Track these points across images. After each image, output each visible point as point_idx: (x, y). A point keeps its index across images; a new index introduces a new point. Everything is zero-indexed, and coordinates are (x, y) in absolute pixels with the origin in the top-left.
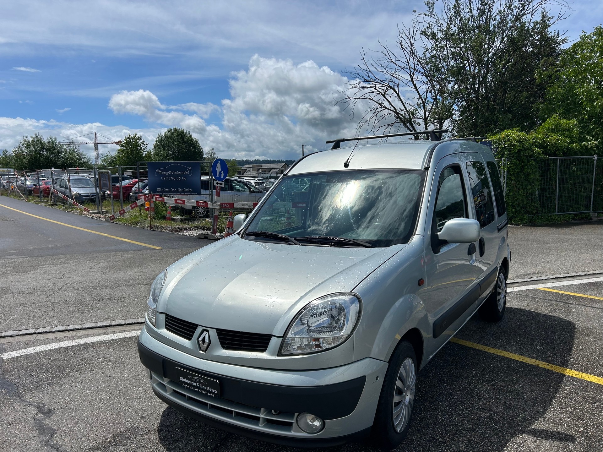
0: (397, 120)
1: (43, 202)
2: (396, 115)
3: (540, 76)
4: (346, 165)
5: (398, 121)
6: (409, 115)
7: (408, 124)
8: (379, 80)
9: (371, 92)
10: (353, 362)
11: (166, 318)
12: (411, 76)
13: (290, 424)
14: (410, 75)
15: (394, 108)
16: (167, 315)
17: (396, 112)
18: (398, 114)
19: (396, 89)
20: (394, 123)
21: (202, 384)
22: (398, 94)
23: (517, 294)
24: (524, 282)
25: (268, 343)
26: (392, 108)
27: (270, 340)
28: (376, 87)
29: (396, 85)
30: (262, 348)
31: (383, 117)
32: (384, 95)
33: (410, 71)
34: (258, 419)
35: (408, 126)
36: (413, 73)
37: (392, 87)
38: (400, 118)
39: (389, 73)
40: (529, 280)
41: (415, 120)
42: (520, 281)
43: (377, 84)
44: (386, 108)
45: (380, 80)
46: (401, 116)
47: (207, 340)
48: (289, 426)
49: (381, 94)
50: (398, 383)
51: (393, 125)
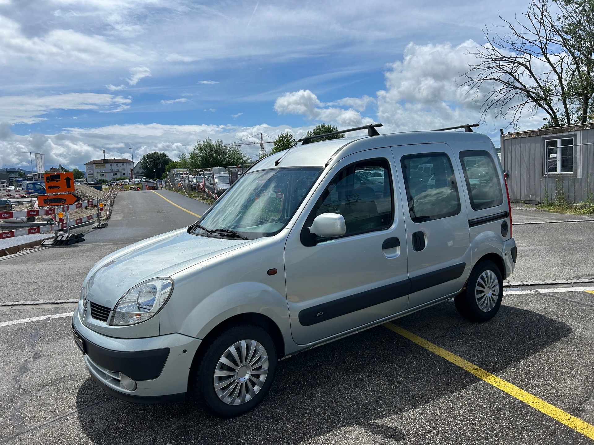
0: (528, 99)
2: (526, 94)
4: (277, 163)
6: (544, 92)
7: (542, 103)
8: (506, 57)
9: (497, 72)
10: (159, 336)
12: (542, 49)
15: (524, 86)
17: (525, 90)
18: (528, 92)
19: (528, 64)
20: (526, 103)
22: (530, 70)
24: (579, 283)
25: (108, 315)
26: (522, 87)
27: (109, 312)
28: (499, 66)
29: (527, 60)
30: (106, 319)
31: (511, 97)
32: (511, 74)
33: (541, 42)
34: (105, 375)
35: (542, 105)
36: (545, 45)
37: (524, 63)
38: (532, 98)
39: (517, 48)
40: (587, 281)
41: (551, 97)
42: (573, 282)
43: (501, 62)
44: (515, 87)
45: (508, 58)
46: (533, 95)
47: (86, 310)
48: (118, 382)
49: (508, 73)
50: (223, 360)
51: (524, 105)
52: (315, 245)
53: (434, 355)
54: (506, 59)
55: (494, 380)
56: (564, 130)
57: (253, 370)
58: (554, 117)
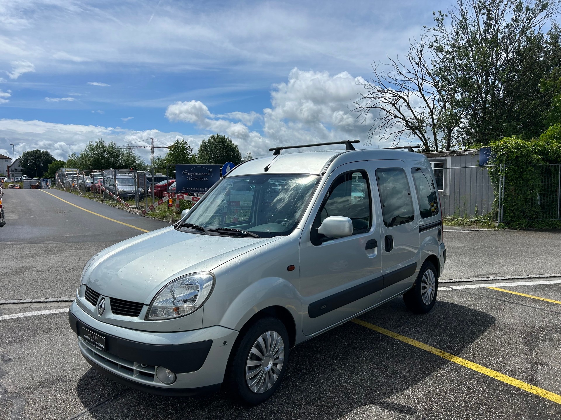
0: (406, 127)
1: (96, 198)
2: (405, 122)
3: (544, 85)
4: (266, 169)
5: (408, 128)
6: (418, 122)
7: (417, 131)
8: (389, 90)
9: (382, 102)
10: (202, 328)
11: (86, 289)
12: (419, 87)
13: (152, 376)
14: (418, 85)
15: (403, 116)
16: (87, 286)
17: (405, 120)
18: (407, 121)
19: (406, 98)
20: (404, 130)
21: (96, 340)
22: (408, 103)
23: (463, 291)
24: (479, 281)
25: (140, 310)
26: (402, 117)
27: (142, 307)
28: (385, 97)
29: (406, 95)
30: (136, 314)
31: (393, 124)
32: (393, 105)
33: (418, 81)
34: (132, 370)
35: (417, 133)
36: (421, 84)
37: (403, 97)
38: (410, 126)
39: (399, 84)
40: (485, 279)
41: (424, 127)
42: (475, 280)
43: (387, 94)
44: (396, 116)
45: (391, 91)
46: (410, 124)
47: (103, 306)
48: (151, 377)
49: (391, 103)
50: (254, 350)
51: (402, 132)
52: (321, 244)
53: (401, 342)
54: (389, 91)
55: (458, 360)
56: (437, 155)
57: (275, 359)
58: (426, 144)
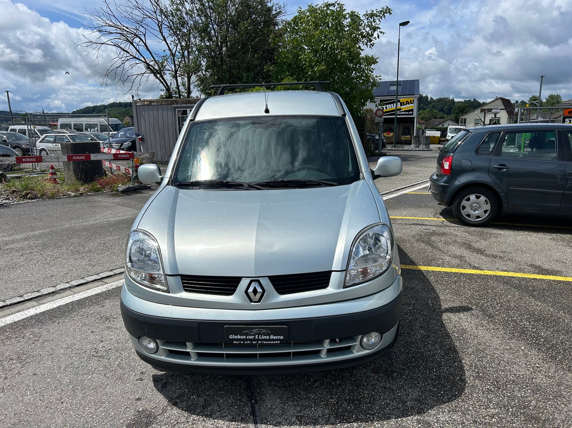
0: (147, 70)
2: (146, 65)
3: (274, 41)
4: (267, 111)
5: (148, 72)
6: (159, 66)
7: (158, 76)
9: (118, 39)
11: (182, 280)
12: (159, 27)
14: (158, 25)
15: (144, 58)
16: (182, 276)
17: (145, 62)
18: (148, 64)
19: (143, 38)
20: (144, 73)
22: (145, 44)
27: (330, 276)
29: (142, 34)
31: (132, 66)
32: (132, 44)
37: (139, 36)
38: (151, 69)
41: (165, 71)
45: (126, 27)
47: (259, 290)
48: (348, 349)
49: (130, 42)
51: (142, 75)
58: (168, 89)
